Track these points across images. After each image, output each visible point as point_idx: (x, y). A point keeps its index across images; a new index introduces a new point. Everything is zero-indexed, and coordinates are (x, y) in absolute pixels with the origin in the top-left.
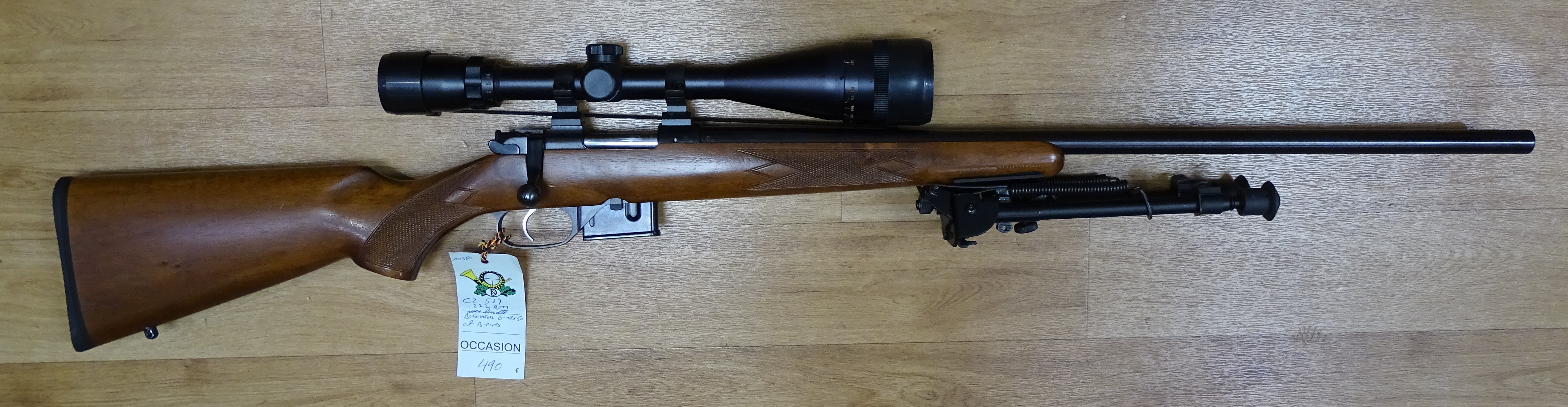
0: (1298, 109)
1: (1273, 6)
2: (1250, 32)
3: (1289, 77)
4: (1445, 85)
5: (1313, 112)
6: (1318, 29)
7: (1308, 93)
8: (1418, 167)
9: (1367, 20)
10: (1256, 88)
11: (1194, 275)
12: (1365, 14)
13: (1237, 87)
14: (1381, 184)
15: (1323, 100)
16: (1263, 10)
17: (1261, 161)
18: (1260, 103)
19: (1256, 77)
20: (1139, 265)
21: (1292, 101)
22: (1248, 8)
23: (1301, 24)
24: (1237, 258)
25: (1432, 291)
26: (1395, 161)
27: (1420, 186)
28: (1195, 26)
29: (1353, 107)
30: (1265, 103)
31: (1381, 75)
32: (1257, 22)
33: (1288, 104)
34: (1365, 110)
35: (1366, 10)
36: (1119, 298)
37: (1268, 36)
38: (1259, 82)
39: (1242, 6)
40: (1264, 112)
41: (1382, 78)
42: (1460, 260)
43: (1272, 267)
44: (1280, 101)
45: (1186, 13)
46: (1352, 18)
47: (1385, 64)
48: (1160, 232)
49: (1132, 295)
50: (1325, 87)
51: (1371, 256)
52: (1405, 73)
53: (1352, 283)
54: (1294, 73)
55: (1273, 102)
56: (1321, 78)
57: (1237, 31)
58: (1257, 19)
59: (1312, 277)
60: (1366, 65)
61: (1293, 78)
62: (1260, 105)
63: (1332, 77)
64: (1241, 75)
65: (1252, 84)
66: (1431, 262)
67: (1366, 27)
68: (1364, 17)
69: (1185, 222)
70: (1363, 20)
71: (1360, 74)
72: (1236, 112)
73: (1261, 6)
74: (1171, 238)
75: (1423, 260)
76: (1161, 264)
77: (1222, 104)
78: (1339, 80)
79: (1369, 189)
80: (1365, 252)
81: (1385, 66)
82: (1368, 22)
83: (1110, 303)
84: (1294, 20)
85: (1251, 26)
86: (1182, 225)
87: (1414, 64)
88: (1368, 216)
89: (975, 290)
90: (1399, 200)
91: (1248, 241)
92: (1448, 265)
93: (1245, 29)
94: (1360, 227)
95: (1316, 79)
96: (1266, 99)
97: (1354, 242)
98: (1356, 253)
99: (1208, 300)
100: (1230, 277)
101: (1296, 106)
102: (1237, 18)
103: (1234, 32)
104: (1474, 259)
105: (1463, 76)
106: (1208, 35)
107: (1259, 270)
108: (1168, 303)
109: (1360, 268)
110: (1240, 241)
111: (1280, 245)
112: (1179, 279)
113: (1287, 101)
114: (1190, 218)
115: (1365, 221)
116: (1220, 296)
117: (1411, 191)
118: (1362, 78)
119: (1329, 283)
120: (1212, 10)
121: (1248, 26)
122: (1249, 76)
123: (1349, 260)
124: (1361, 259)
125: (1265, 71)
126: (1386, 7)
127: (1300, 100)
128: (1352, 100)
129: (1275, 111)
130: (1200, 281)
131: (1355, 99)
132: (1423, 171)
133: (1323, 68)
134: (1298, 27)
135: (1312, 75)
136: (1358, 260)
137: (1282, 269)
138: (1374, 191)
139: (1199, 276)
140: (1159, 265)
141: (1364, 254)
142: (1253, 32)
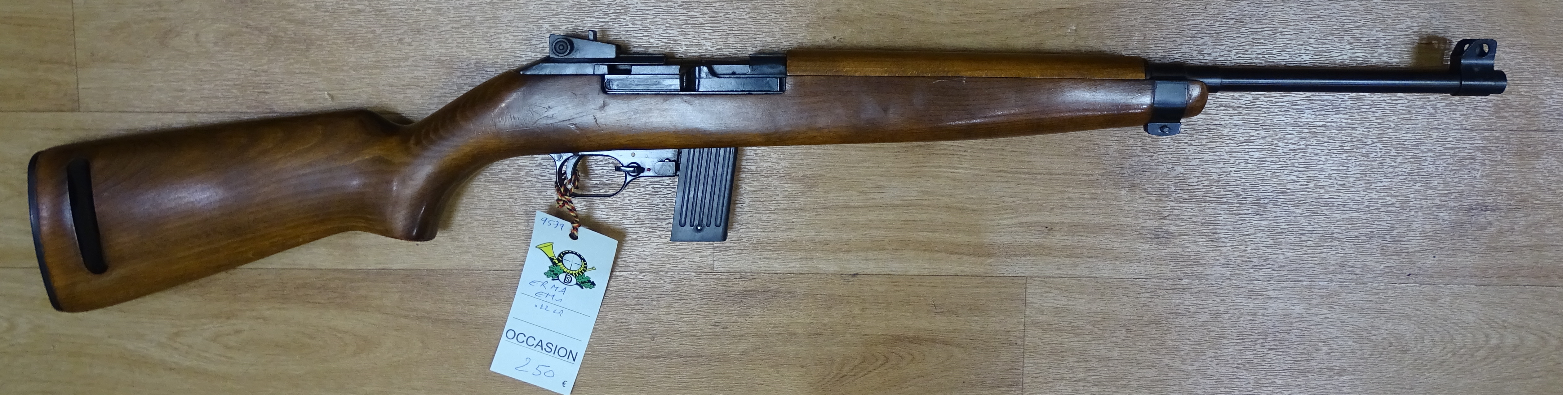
0: (1294, 151)
1: (1264, 21)
2: (1234, 52)
3: (1283, 110)
4: (1482, 128)
5: (1312, 155)
6: (1320, 51)
7: (1306, 130)
8: (1445, 229)
9: (1384, 42)
10: (1240, 122)
11: (1158, 353)
12: (1381, 35)
13: (1217, 120)
14: (1398, 249)
15: (1325, 140)
16: (1250, 25)
17: (1245, 214)
18: (1244, 142)
19: (1241, 109)
20: (1088, 338)
21: (1286, 141)
22: (1232, 22)
23: (1299, 45)
24: (1213, 334)
25: (1461, 385)
26: (1416, 220)
27: (1449, 253)
28: (1164, 42)
29: (1364, 151)
30: (1252, 142)
31: (1401, 111)
32: (1243, 40)
33: (1280, 144)
34: (1379, 155)
35: (1383, 30)
36: (1062, 379)
37: (1257, 58)
38: (1245, 114)
39: (1225, 20)
40: (1251, 153)
41: (1402, 116)
42: (1498, 347)
43: (1258, 347)
44: (1270, 140)
45: (1153, 26)
46: (1364, 40)
47: (1406, 99)
48: (1116, 298)
49: (1079, 376)
50: (1328, 124)
51: (1384, 338)
52: (1432, 111)
53: (1359, 371)
54: (1290, 105)
55: (1262, 141)
56: (1323, 113)
57: (1218, 50)
58: (1243, 36)
59: (1308, 361)
60: (1382, 99)
61: (1288, 111)
62: (1245, 144)
63: (1338, 113)
64: (1221, 105)
65: (1235, 117)
66: (1461, 348)
67: (1382, 51)
68: (1380, 38)
69: (1147, 286)
70: (1379, 42)
71: (1374, 109)
72: (1215, 152)
73: (1248, 20)
74: (1129, 306)
75: (1450, 346)
76: (1116, 337)
77: (1197, 141)
78: (1347, 116)
79: (1382, 254)
80: (1376, 333)
81: (1406, 101)
82: (1384, 45)
83: (1051, 384)
84: (1290, 39)
85: (1235, 44)
86: (1144, 290)
87: (1442, 99)
88: (1382, 288)
89: (879, 363)
90: (1420, 270)
91: (1227, 313)
92: (1482, 353)
93: (1227, 49)
94: (1372, 301)
95: (1317, 113)
96: (1253, 136)
97: (1363, 320)
98: (1365, 334)
99: (1175, 385)
100: (1204, 358)
101: (1291, 147)
102: (1218, 34)
103: (1213, 52)
104: (1515, 347)
105: (1505, 117)
106: (1180, 54)
107: (1241, 350)
108: (1125, 386)
109: (1370, 353)
110: (1218, 313)
111: (1268, 320)
112: (1138, 358)
113: (1280, 140)
114: (1154, 282)
115: (1377, 294)
116: (1190, 381)
117: (1436, 259)
118: (1377, 115)
119: (1331, 369)
120: (1186, 24)
121: (1232, 45)
122: (1231, 107)
123: (1356, 342)
124: (1372, 341)
125: (1252, 102)
126: (1409, 27)
127: (1296, 139)
128: (1363, 141)
129: (1264, 152)
130: (1165, 360)
131: (1366, 140)
132: (1452, 234)
133: (1327, 100)
134: (1295, 48)
135: (1312, 109)
136: (1367, 342)
137: (1270, 350)
138: (1389, 257)
139: (1163, 355)
140: (1114, 339)
141: (1375, 335)
142: (1238, 53)
